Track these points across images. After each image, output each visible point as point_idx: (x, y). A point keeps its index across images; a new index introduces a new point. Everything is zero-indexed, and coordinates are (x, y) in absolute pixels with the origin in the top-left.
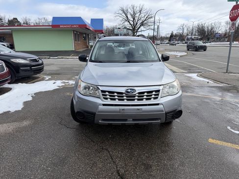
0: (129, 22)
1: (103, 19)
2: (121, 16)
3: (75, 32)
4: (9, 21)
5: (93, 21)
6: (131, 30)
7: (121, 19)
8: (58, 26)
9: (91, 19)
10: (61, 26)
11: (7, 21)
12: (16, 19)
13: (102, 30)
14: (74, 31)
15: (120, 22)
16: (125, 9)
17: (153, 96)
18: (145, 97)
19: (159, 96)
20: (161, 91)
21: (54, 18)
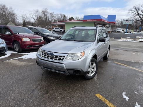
0: (139, 16)
1: (116, 15)
2: (133, 12)
4: (69, 18)
6: (140, 21)
7: (133, 14)
8: (86, 21)
9: (108, 16)
11: (68, 19)
12: (72, 17)
13: (114, 22)
14: (95, 23)
15: (132, 16)
16: (137, 7)
17: (62, 59)
18: (58, 58)
19: (64, 59)
20: (66, 57)
21: (85, 16)
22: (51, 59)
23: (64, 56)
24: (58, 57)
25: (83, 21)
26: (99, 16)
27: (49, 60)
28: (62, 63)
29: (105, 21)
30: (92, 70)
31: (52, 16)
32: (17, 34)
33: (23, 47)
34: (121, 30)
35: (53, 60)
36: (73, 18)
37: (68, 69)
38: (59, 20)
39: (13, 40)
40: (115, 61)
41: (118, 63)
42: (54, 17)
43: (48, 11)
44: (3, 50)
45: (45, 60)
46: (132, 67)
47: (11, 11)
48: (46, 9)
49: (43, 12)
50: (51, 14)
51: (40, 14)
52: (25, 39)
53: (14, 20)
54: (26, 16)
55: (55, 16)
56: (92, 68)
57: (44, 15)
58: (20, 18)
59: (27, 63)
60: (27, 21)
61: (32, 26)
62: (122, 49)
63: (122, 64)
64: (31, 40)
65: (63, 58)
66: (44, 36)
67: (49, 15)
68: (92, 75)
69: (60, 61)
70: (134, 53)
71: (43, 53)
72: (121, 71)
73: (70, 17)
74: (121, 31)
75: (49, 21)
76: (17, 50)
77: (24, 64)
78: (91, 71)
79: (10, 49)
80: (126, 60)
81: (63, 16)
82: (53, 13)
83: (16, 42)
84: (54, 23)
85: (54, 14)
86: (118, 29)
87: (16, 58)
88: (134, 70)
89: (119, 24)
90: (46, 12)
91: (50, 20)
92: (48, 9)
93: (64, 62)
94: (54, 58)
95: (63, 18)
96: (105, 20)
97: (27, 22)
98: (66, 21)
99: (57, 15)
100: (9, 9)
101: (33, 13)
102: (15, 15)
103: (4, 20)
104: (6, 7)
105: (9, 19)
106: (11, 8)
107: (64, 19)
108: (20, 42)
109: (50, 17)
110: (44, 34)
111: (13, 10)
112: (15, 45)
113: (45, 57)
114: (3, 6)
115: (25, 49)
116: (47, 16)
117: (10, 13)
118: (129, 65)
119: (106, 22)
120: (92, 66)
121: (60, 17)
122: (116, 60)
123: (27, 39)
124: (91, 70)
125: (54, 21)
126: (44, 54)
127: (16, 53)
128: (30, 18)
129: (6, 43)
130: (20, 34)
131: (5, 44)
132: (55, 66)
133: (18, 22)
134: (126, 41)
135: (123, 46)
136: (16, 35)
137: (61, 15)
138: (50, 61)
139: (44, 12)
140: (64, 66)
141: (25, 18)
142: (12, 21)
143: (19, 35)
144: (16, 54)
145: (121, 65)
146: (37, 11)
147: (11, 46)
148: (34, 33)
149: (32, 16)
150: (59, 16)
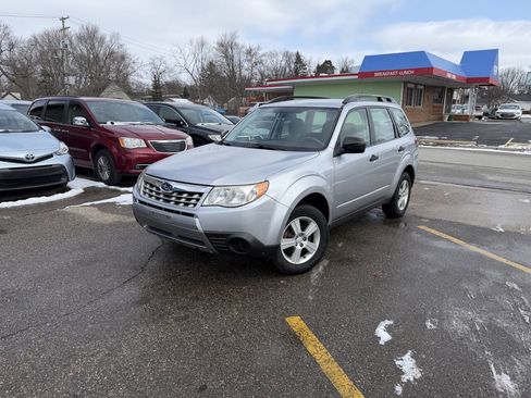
1: (496, 51)
3: (409, 85)
4: (318, 67)
5: (469, 57)
8: (371, 74)
9: (465, 53)
10: (376, 74)
11: (314, 68)
12: (329, 62)
13: (488, 79)
14: (405, 83)
17: (193, 201)
18: (183, 200)
19: (199, 203)
20: (204, 196)
21: (367, 58)
22: (165, 201)
23: (201, 194)
24: (185, 195)
25: (361, 75)
26: (422, 55)
27: (160, 203)
28: (192, 215)
29: (449, 76)
30: (302, 245)
31: (254, 60)
32: (109, 123)
33: (124, 168)
34: (520, 111)
35: (171, 206)
36: (333, 64)
37: (209, 235)
38: (278, 75)
39: (94, 143)
40: (426, 224)
41: (433, 231)
42: (261, 62)
43: (240, 41)
44: (60, 176)
45: (150, 205)
46: (481, 245)
47: (115, 48)
48: (234, 36)
49: (221, 45)
50: (249, 52)
51: (212, 54)
52: (129, 143)
53: (126, 77)
54: (165, 63)
55: (263, 58)
56: (305, 239)
57: (226, 57)
58: (144, 68)
59: (122, 217)
60: (168, 79)
61: (185, 96)
62: (488, 184)
63: (444, 236)
64: (148, 146)
65: (198, 200)
66: (196, 131)
67: (243, 58)
68: (303, 261)
69: (189, 209)
70: (527, 201)
71: (146, 183)
72: (424, 256)
73: (321, 63)
74: (518, 113)
75: (243, 79)
76: (106, 175)
77: (110, 221)
78: (299, 248)
79: (82, 172)
80: (473, 223)
81: (294, 59)
82: (259, 48)
83: (103, 151)
84: (260, 84)
85: (261, 52)
86: (506, 107)
87: (96, 203)
88: (480, 257)
89: (520, 85)
90: (232, 45)
91: (245, 73)
92: (238, 34)
93: (200, 211)
94: (173, 199)
95: (293, 66)
96: (446, 73)
97: (168, 84)
98: (304, 77)
99: (272, 55)
100: (108, 39)
101: (187, 51)
102: (127, 61)
103: (91, 78)
104: (99, 35)
105: (108, 73)
106: (115, 36)
107: (296, 71)
108: (115, 150)
109: (246, 65)
110: (200, 125)
111: (122, 42)
112: (101, 161)
113: (158, 199)
114: (90, 29)
115: (128, 172)
116: (236, 59)
117: (111, 53)
118: (470, 241)
119: (454, 77)
120: (303, 229)
121: (283, 63)
122: (431, 220)
123: (137, 140)
124: (299, 244)
125: (259, 77)
126: (148, 186)
127: (101, 185)
128: (178, 69)
129: (70, 152)
130: (116, 124)
131: (68, 156)
132: (174, 223)
133: (140, 85)
134: (525, 153)
135: (496, 171)
136: (102, 129)
137: (287, 55)
138: (160, 208)
139: (226, 48)
140: (198, 225)
141: (162, 68)
142: (117, 82)
143: (114, 129)
144: (101, 189)
145: (439, 238)
146: (202, 44)
147: (88, 165)
148: (167, 121)
149: (182, 62)
150: (281, 58)
